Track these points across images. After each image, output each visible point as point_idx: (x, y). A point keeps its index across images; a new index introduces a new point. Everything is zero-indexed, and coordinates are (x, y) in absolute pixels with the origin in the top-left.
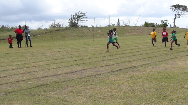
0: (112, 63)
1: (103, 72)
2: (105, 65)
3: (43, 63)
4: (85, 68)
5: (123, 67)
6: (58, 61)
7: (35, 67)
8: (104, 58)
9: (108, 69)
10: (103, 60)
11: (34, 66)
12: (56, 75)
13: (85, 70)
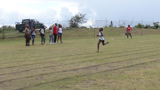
0: (121, 60)
1: (117, 68)
2: (116, 62)
3: (57, 59)
4: (98, 64)
5: (133, 64)
6: (70, 57)
7: (52, 62)
8: (111, 56)
9: (121, 65)
10: (111, 57)
11: (50, 61)
12: (74, 70)
13: (99, 65)
